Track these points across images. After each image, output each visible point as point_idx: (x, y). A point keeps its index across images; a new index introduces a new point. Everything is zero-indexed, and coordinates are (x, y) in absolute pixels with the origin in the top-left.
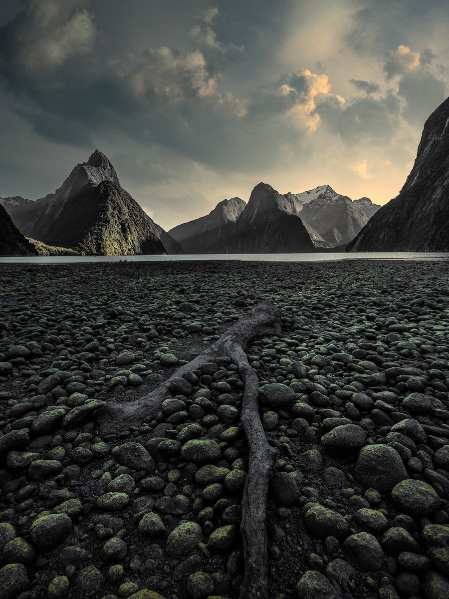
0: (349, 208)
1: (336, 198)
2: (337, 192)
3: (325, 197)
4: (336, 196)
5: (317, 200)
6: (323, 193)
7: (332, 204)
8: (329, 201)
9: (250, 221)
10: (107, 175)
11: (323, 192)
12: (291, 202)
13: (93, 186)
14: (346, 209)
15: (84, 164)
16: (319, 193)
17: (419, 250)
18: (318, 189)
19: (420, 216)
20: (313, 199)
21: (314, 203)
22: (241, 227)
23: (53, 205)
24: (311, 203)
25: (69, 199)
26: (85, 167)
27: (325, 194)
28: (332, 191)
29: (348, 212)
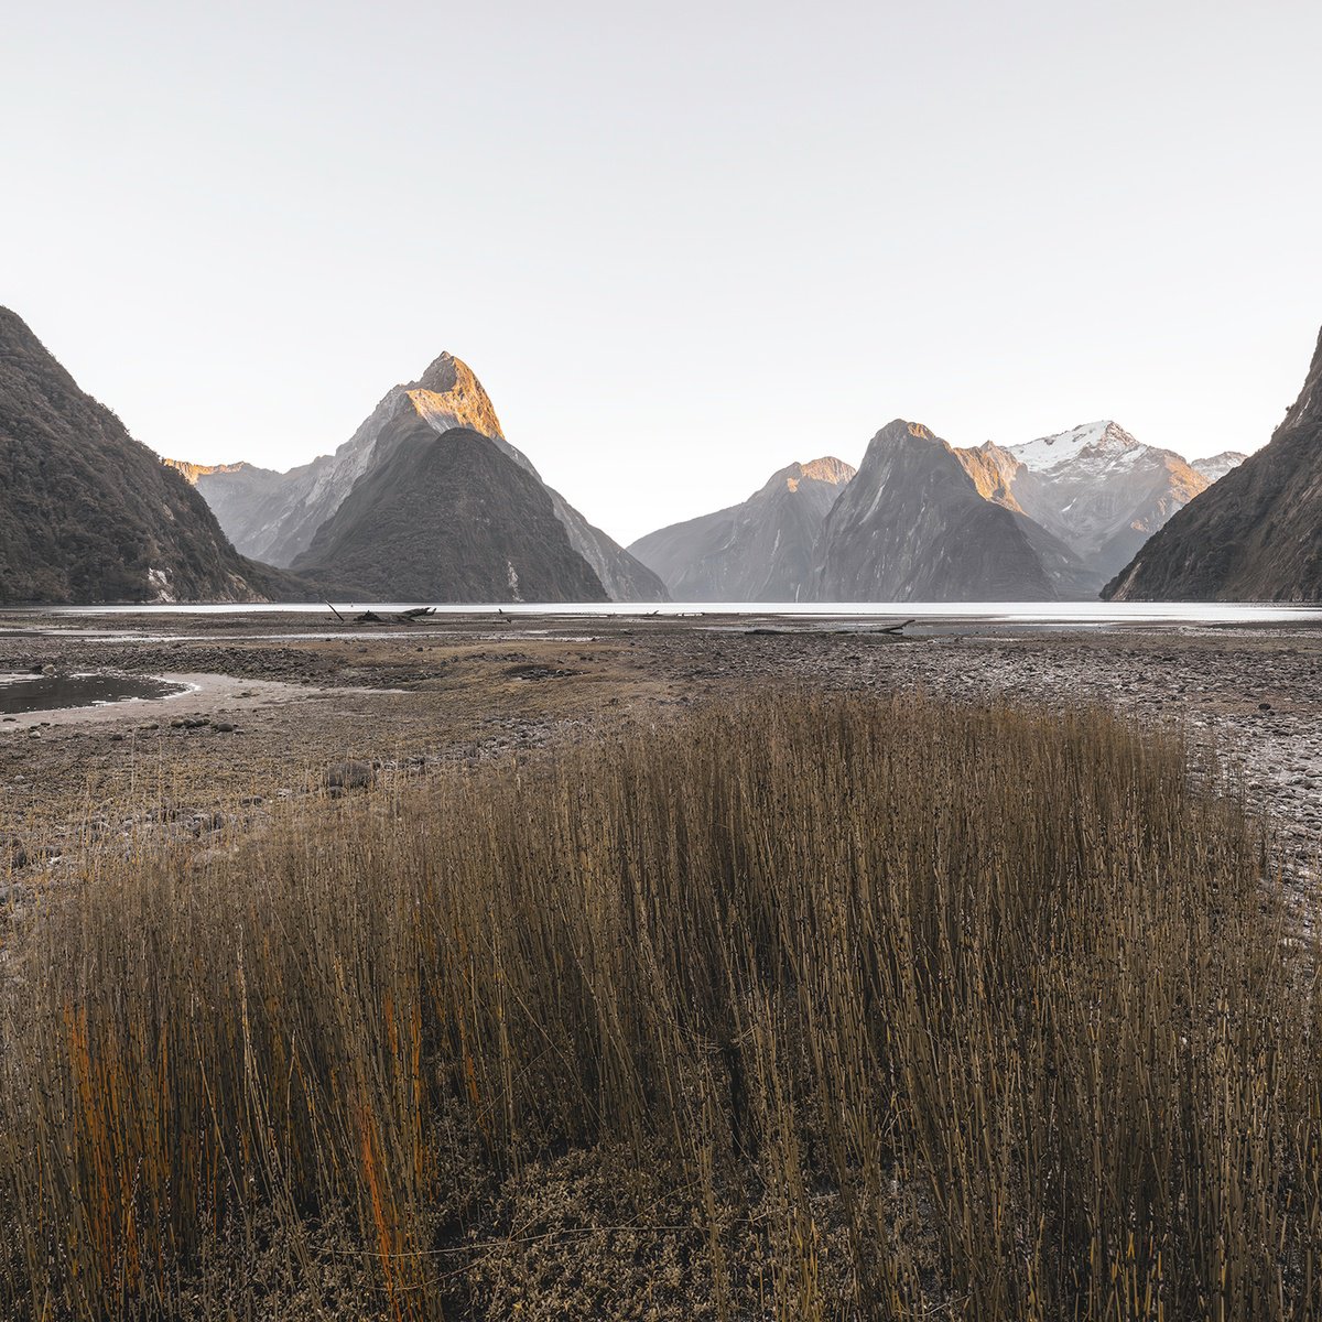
0: (1176, 482)
1: (1136, 454)
2: (1140, 439)
3: (1099, 454)
4: (1136, 448)
5: (1077, 459)
6: (1094, 443)
7: (1122, 470)
8: (1113, 463)
9: (862, 518)
10: (468, 411)
11: (1093, 439)
12: (992, 466)
13: (427, 439)
14: (1168, 484)
15: (412, 386)
16: (1082, 443)
17: (1280, 597)
18: (1078, 432)
19: (1292, 513)
20: (1062, 459)
21: (1066, 469)
22: (836, 532)
23: (328, 482)
24: (1055, 469)
25: (368, 468)
26: (413, 394)
27: (1099, 444)
28: (1125, 437)
29: (1172, 491)
